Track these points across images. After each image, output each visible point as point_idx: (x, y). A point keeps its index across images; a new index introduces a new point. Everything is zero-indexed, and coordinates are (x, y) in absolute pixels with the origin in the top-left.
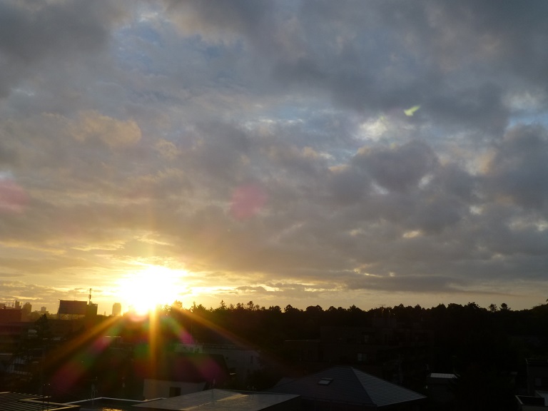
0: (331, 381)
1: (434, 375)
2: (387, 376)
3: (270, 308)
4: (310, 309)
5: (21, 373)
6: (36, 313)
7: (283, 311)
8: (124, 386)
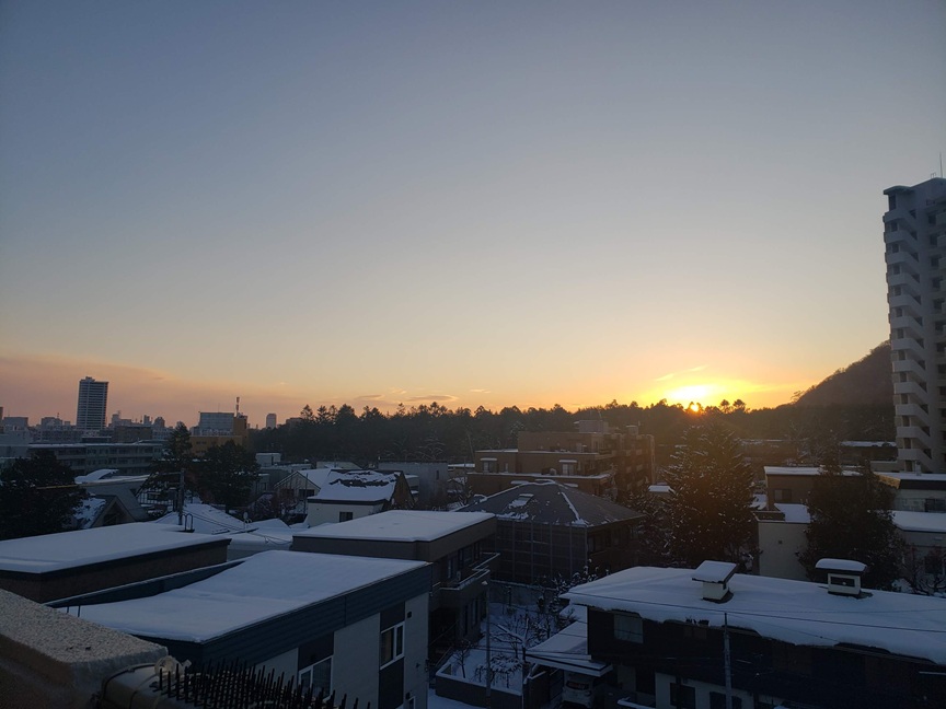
0: (531, 498)
2: (598, 491)
3: (458, 411)
4: (506, 411)
5: (156, 502)
7: (473, 415)
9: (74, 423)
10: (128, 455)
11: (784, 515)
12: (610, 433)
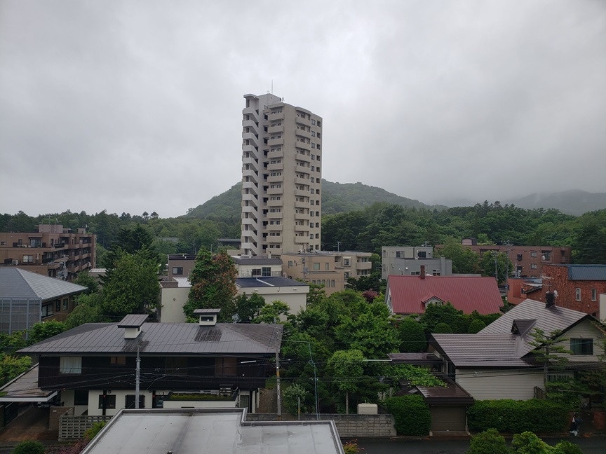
11: (177, 283)
12: (64, 232)
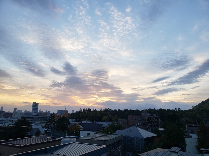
0: (131, 131)
1: (160, 129)
2: (147, 129)
3: (114, 110)
4: (125, 110)
5: (47, 130)
6: (51, 113)
7: (117, 111)
8: (75, 133)
9: (31, 112)
10: (42, 119)
11: (191, 136)
12: (149, 115)
